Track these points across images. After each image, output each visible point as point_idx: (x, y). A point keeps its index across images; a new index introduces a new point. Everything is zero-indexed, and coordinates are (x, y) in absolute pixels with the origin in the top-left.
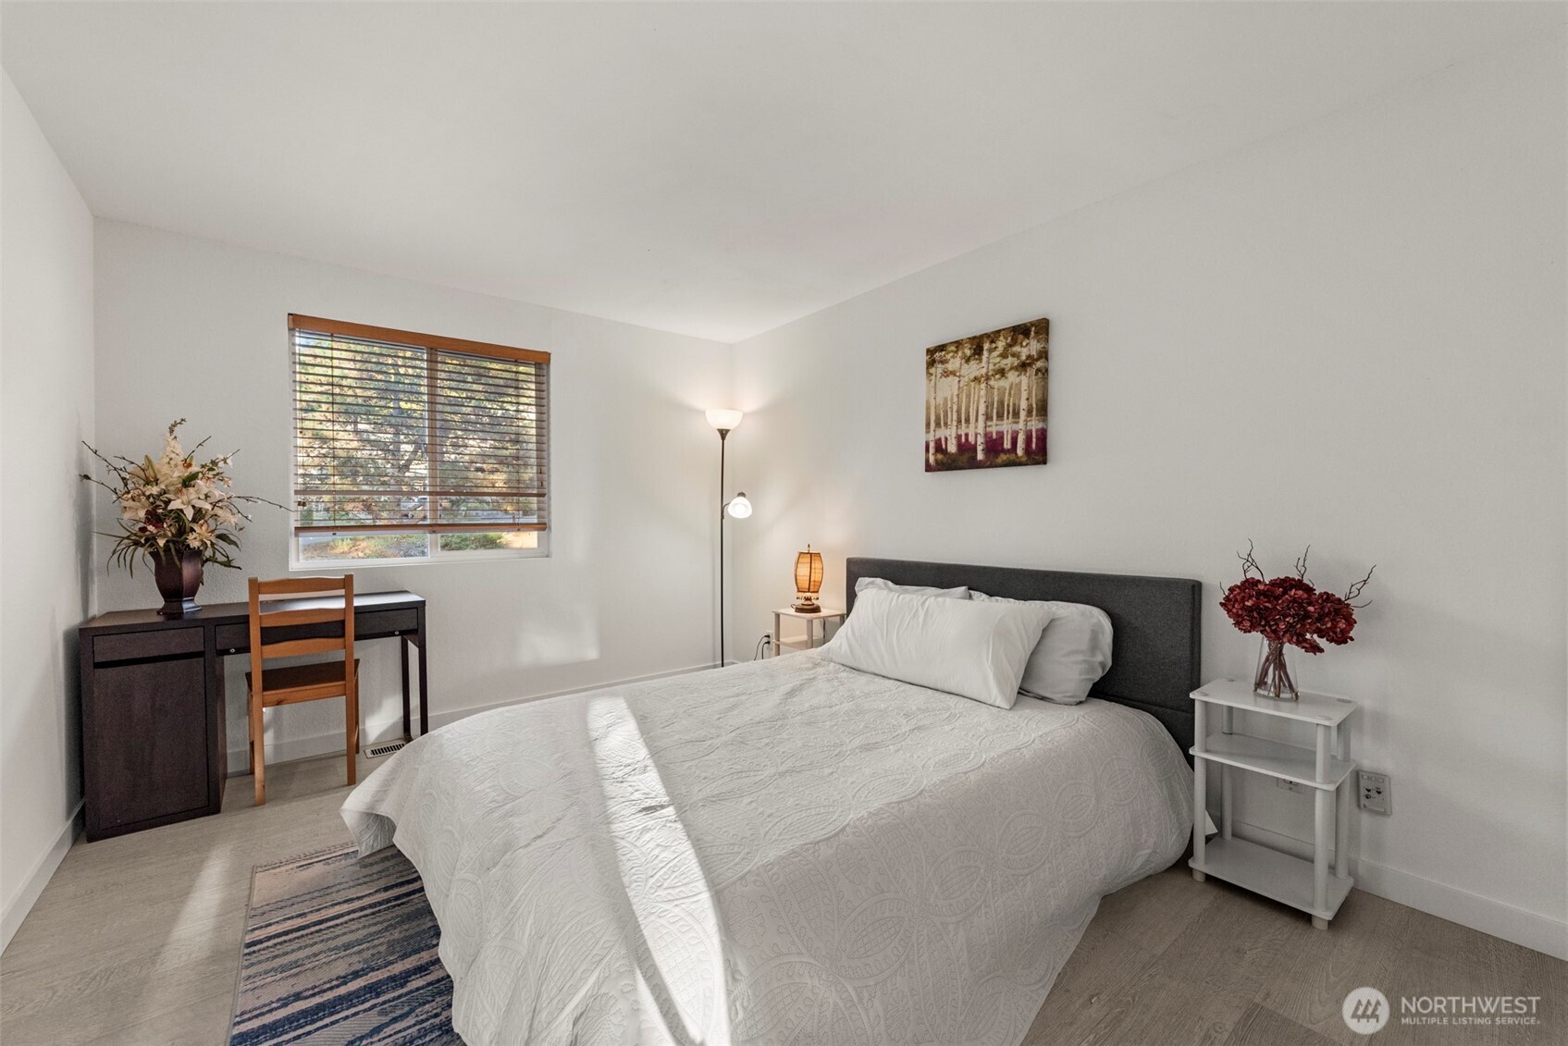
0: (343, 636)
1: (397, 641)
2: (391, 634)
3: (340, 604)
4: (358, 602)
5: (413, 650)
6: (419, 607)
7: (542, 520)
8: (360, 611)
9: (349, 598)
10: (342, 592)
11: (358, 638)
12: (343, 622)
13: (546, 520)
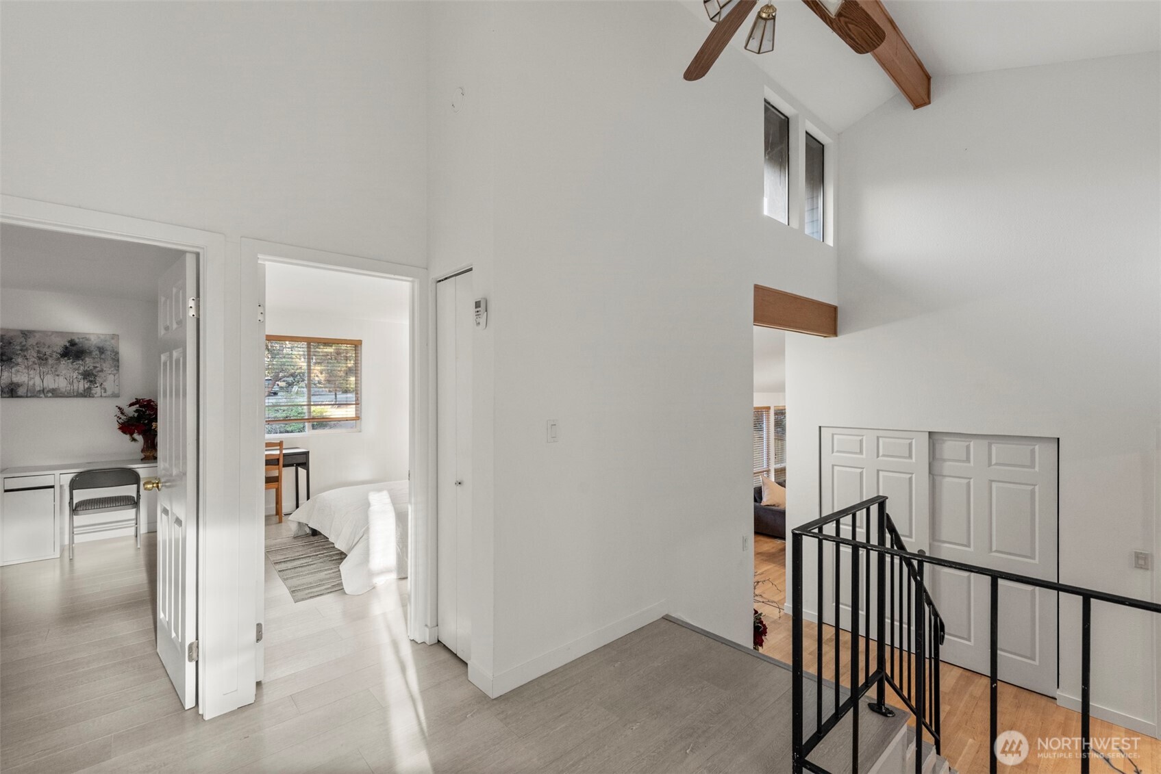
0: (278, 464)
1: (293, 468)
2: (292, 465)
3: (278, 452)
4: (284, 452)
5: (302, 472)
6: (307, 454)
7: (358, 415)
8: (285, 455)
9: (281, 450)
10: (278, 447)
11: (284, 466)
12: (278, 459)
13: (359, 415)
